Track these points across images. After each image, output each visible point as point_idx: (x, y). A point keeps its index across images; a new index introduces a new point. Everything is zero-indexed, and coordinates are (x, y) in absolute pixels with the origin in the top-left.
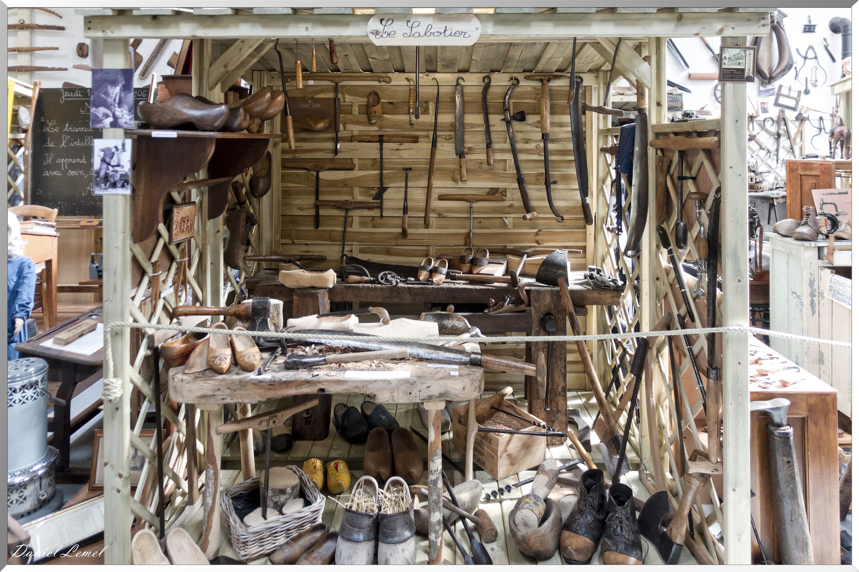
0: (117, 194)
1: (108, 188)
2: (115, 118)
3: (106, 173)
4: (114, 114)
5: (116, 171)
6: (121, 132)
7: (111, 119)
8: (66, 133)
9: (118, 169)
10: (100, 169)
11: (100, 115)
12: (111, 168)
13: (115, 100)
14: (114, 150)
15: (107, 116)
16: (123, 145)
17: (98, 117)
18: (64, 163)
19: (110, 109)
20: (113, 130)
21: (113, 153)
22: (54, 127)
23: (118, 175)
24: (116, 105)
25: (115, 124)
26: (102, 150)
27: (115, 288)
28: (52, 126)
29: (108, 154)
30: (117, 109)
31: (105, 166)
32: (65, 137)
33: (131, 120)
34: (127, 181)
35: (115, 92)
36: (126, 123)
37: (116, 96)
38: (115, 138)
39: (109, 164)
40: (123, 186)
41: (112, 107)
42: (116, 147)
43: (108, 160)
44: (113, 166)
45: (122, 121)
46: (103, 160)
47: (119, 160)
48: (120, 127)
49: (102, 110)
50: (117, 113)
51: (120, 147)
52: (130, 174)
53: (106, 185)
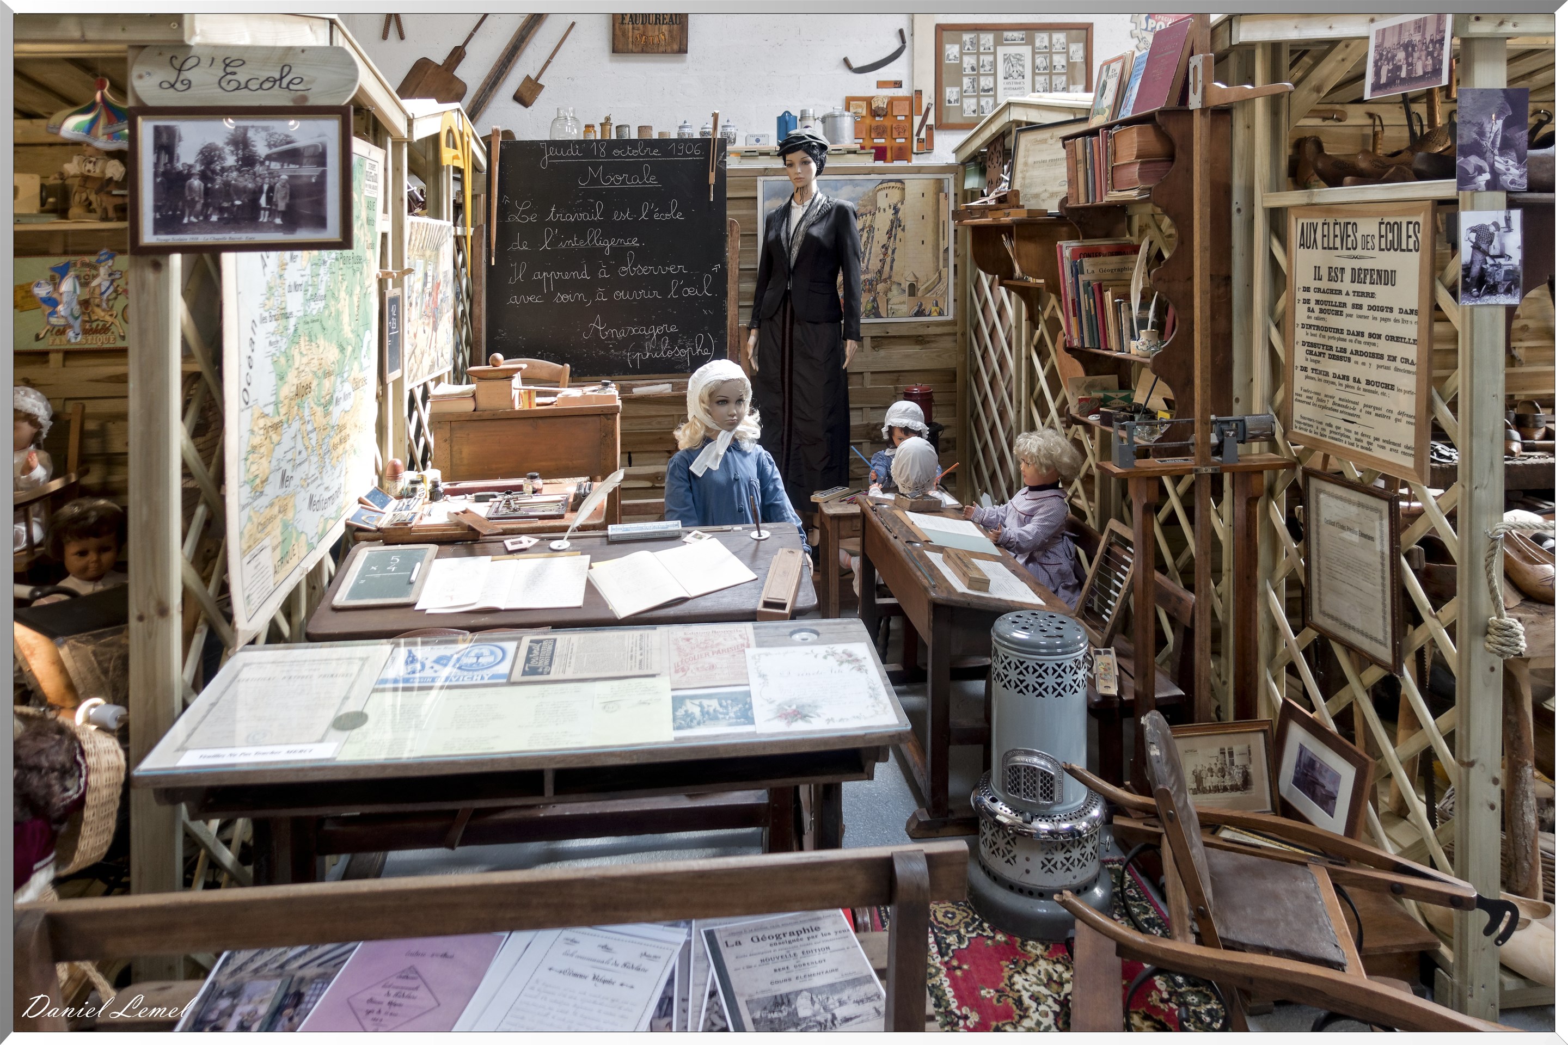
0: (1497, 305)
1: (1485, 294)
2: (1495, 173)
3: (1482, 269)
4: (1492, 167)
5: (1499, 266)
6: (1501, 197)
7: (1487, 176)
8: (550, 224)
9: (1502, 261)
10: (1472, 262)
11: (1471, 169)
12: (1490, 261)
13: (1493, 143)
14: (1492, 229)
15: (1480, 171)
16: (1508, 220)
17: (1467, 173)
18: (548, 279)
19: (1485, 159)
20: (1489, 194)
21: (1493, 234)
22: (528, 212)
23: (1502, 272)
24: (1496, 152)
25: (1493, 185)
26: (1473, 230)
27: (1492, 464)
28: (523, 212)
29: (1483, 236)
30: (1497, 158)
31: (1479, 256)
32: (548, 231)
33: (1521, 176)
34: (1515, 282)
35: (1495, 129)
36: (1513, 182)
37: (1496, 135)
38: (1493, 208)
39: (1486, 253)
40: (1508, 291)
41: (1488, 154)
42: (1496, 224)
43: (1484, 246)
44: (1493, 257)
45: (1506, 179)
46: (1476, 247)
47: (1503, 246)
48: (1502, 188)
49: (1474, 160)
50: (1497, 164)
51: (1502, 224)
52: (1520, 269)
53: (1479, 290)
